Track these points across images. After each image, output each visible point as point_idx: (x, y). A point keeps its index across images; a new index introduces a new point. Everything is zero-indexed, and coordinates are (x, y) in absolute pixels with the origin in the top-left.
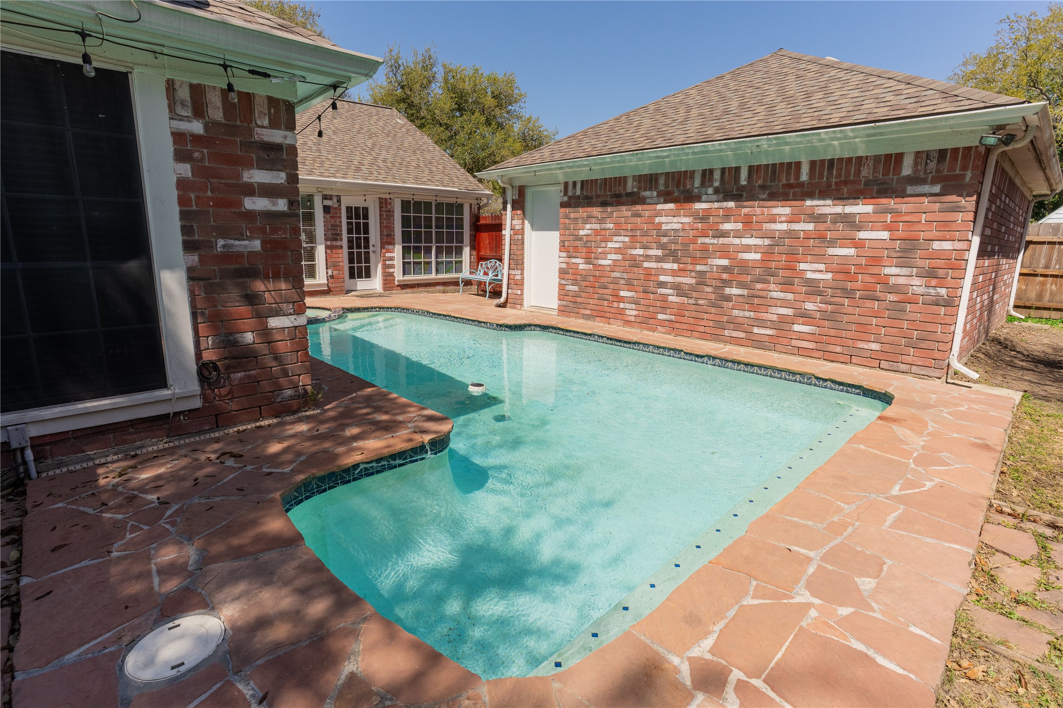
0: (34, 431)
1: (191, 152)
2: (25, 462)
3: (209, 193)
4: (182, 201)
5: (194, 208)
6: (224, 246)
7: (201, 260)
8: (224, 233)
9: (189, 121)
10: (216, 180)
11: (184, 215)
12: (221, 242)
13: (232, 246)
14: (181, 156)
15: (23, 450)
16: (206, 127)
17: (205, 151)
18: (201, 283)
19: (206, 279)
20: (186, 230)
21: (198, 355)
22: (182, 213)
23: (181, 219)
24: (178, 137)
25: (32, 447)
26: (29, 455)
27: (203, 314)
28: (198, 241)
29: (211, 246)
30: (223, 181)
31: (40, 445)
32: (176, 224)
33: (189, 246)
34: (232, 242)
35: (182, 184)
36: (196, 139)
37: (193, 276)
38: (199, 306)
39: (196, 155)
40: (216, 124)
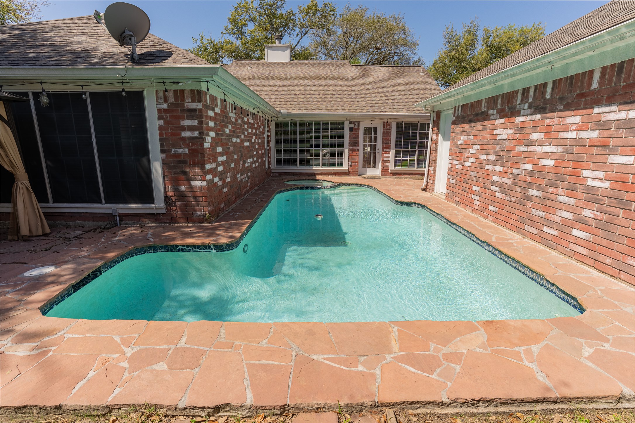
0: (120, 211)
1: (163, 116)
2: (117, 220)
3: (169, 131)
4: (161, 134)
5: (165, 137)
6: (174, 151)
7: (166, 157)
8: (174, 146)
9: (163, 104)
10: (172, 126)
11: (161, 140)
12: (173, 150)
13: (177, 151)
14: (160, 118)
15: (116, 216)
16: (168, 106)
17: (168, 115)
18: (167, 165)
19: (168, 164)
20: (162, 145)
21: (165, 193)
22: (160, 139)
23: (160, 141)
24: (159, 110)
25: (119, 216)
26: (118, 218)
27: (167, 177)
28: (165, 149)
29: (170, 151)
30: (174, 126)
31: (121, 215)
32: (158, 143)
33: (163, 151)
34: (177, 149)
35: (160, 128)
36: (165, 111)
37: (164, 163)
38: (165, 174)
39: (165, 117)
40: (172, 104)
